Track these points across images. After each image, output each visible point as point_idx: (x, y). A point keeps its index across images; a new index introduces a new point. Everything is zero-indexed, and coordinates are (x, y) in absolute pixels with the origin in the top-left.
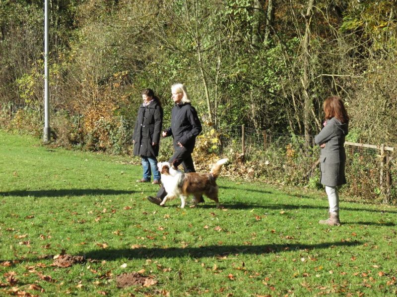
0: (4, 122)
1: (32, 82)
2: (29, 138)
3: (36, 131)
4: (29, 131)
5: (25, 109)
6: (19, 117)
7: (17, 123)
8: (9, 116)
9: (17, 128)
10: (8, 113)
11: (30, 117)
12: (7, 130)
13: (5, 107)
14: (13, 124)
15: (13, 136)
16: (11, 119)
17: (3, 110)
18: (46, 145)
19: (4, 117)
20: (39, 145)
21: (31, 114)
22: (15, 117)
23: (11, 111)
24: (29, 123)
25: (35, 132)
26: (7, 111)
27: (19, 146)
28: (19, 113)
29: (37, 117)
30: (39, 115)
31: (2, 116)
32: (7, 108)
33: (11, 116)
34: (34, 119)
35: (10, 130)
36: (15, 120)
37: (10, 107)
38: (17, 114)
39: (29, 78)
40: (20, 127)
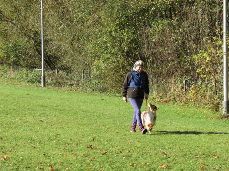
0: (179, 96)
1: (208, 58)
2: (206, 111)
3: (213, 104)
4: (205, 104)
5: (199, 83)
6: (194, 92)
7: (192, 97)
8: (184, 90)
9: (192, 102)
10: (182, 88)
11: (204, 91)
12: (183, 104)
13: (179, 82)
14: (188, 98)
15: (189, 109)
16: (186, 94)
17: (178, 85)
18: (225, 117)
19: (179, 91)
20: (219, 117)
21: (205, 88)
22: (190, 92)
23: (186, 85)
24: (203, 96)
25: (211, 105)
26: (181, 85)
27: (200, 118)
28: (194, 87)
29: (212, 91)
30: (214, 89)
31: (177, 90)
32: (181, 83)
33: (186, 90)
34: (209, 93)
35: (186, 103)
36: (190, 94)
37: (184, 82)
38: (191, 88)
39: (205, 54)
40: (195, 100)
